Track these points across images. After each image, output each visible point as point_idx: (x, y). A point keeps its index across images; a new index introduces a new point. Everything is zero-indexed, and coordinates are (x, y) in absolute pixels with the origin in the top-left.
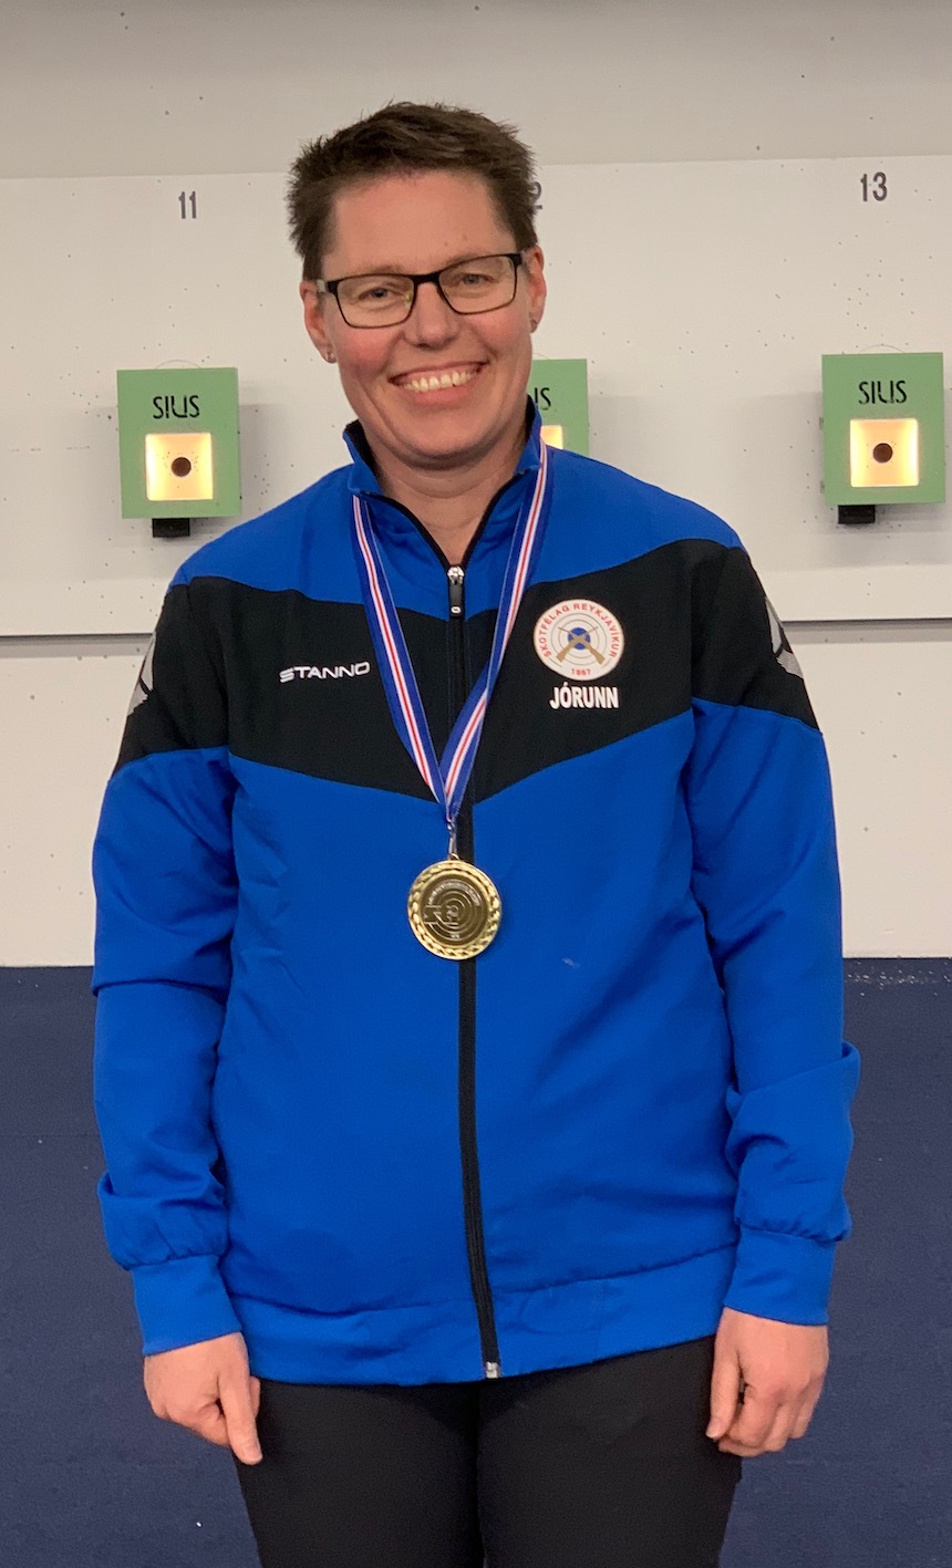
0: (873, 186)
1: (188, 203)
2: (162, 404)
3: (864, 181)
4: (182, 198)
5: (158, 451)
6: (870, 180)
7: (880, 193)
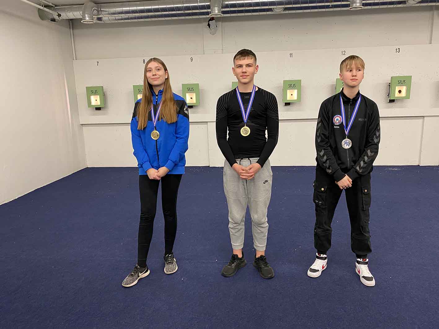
0: (398, 50)
1: (291, 55)
2: (290, 85)
3: (396, 49)
4: (290, 54)
5: (289, 92)
6: (397, 49)
7: (399, 51)
